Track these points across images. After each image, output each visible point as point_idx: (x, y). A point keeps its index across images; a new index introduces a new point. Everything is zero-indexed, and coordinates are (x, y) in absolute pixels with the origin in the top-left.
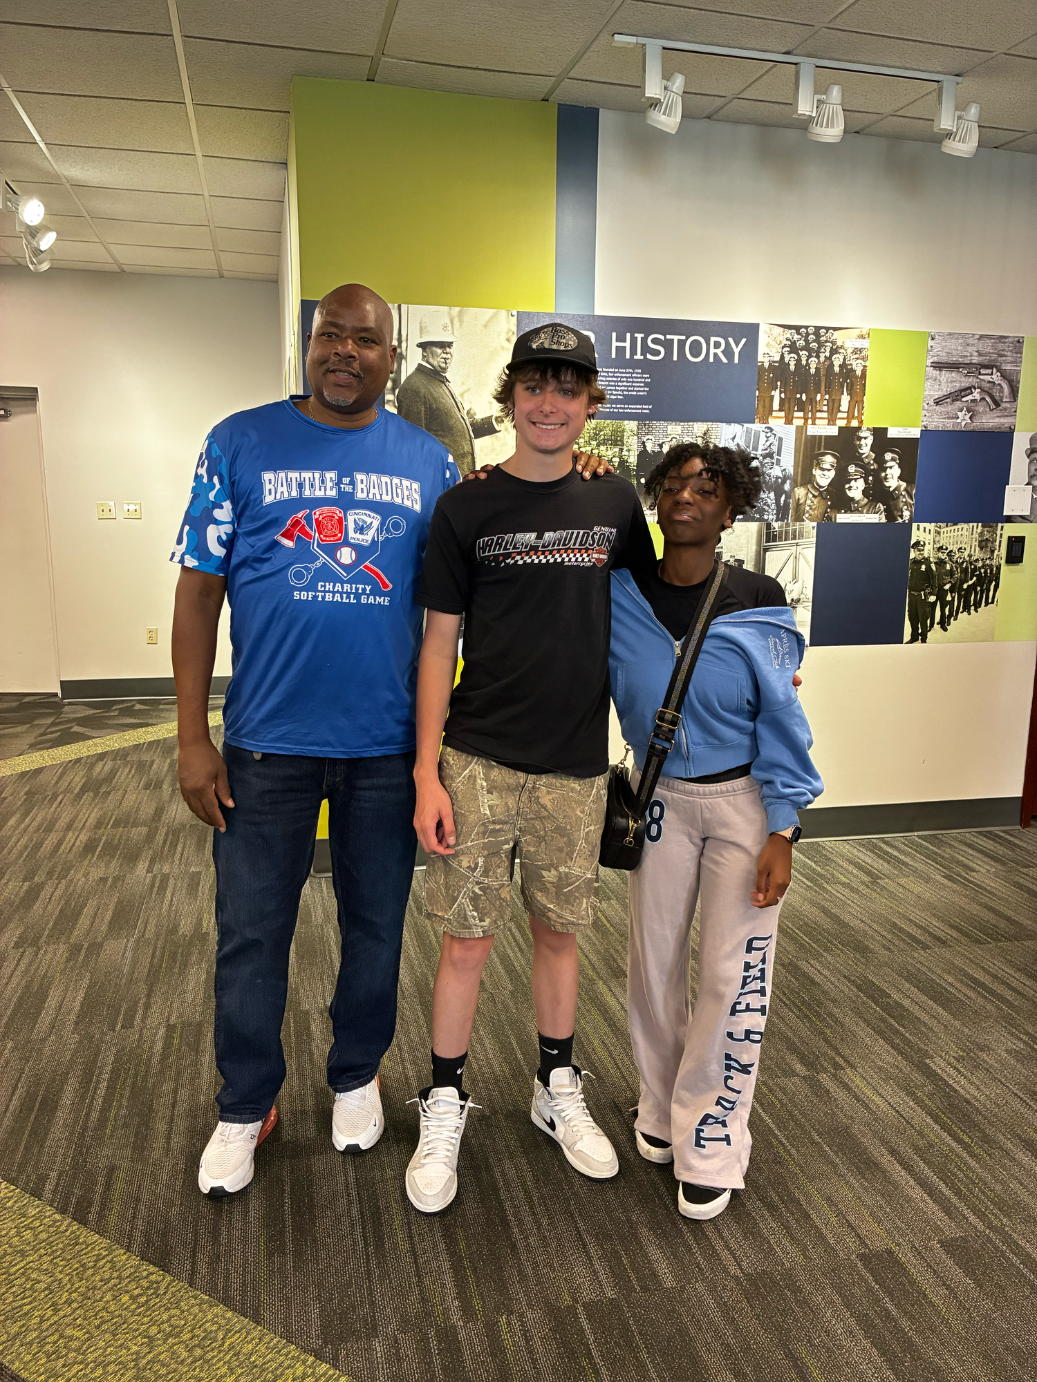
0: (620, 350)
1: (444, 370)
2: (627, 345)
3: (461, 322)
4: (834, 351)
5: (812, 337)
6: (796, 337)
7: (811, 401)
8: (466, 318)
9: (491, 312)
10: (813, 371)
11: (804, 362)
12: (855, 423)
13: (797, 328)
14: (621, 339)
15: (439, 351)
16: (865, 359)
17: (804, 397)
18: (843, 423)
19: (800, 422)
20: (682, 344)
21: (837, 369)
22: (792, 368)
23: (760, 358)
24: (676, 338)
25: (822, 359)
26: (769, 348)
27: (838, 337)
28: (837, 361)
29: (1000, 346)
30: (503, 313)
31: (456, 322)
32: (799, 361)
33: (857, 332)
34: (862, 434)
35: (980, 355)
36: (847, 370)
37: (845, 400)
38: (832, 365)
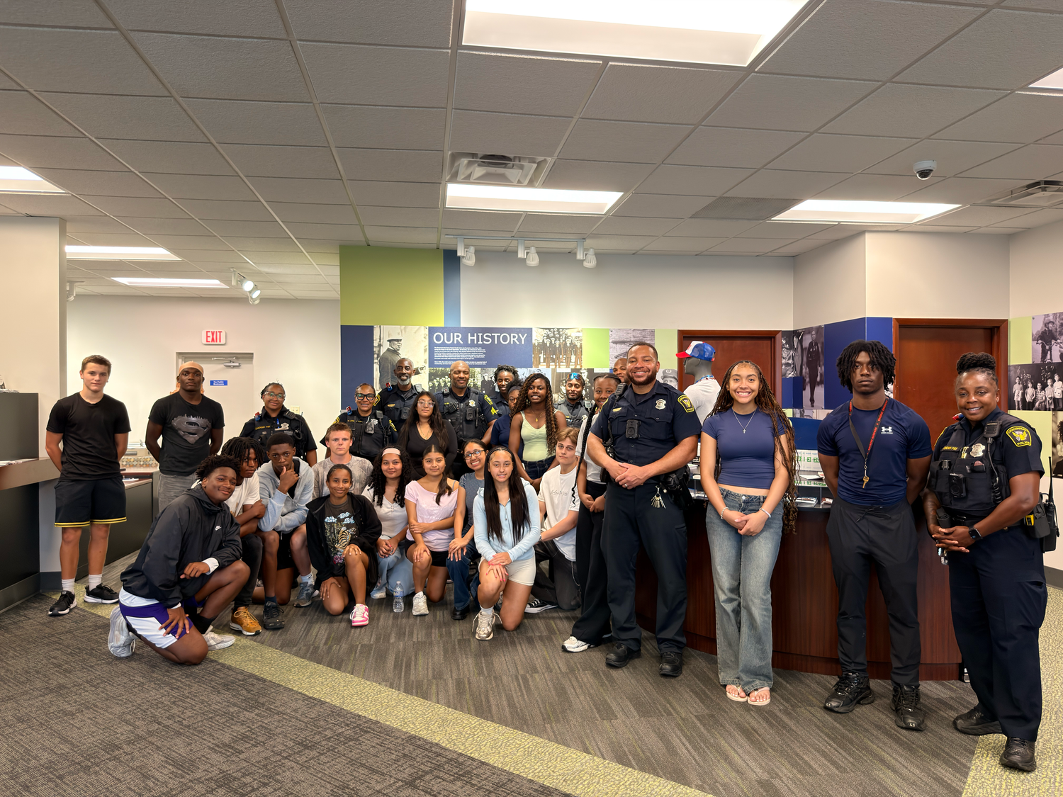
0: (473, 340)
1: (398, 350)
2: (475, 338)
3: (405, 331)
4: (566, 338)
5: (556, 333)
6: (549, 333)
7: (558, 358)
8: (407, 330)
9: (418, 327)
10: (557, 346)
11: (553, 343)
12: (578, 367)
13: (549, 329)
14: (472, 335)
15: (396, 343)
16: (581, 340)
17: (554, 357)
18: (573, 367)
19: (554, 367)
20: (499, 337)
21: (568, 345)
22: (548, 345)
23: (533, 341)
24: (496, 335)
25: (561, 341)
26: (537, 337)
27: (568, 332)
28: (568, 342)
29: (644, 334)
30: (423, 327)
31: (403, 332)
32: (551, 342)
33: (577, 330)
34: (582, 371)
35: (634, 337)
36: (573, 346)
37: (573, 357)
38: (566, 343)
